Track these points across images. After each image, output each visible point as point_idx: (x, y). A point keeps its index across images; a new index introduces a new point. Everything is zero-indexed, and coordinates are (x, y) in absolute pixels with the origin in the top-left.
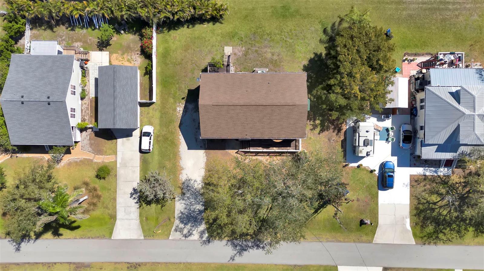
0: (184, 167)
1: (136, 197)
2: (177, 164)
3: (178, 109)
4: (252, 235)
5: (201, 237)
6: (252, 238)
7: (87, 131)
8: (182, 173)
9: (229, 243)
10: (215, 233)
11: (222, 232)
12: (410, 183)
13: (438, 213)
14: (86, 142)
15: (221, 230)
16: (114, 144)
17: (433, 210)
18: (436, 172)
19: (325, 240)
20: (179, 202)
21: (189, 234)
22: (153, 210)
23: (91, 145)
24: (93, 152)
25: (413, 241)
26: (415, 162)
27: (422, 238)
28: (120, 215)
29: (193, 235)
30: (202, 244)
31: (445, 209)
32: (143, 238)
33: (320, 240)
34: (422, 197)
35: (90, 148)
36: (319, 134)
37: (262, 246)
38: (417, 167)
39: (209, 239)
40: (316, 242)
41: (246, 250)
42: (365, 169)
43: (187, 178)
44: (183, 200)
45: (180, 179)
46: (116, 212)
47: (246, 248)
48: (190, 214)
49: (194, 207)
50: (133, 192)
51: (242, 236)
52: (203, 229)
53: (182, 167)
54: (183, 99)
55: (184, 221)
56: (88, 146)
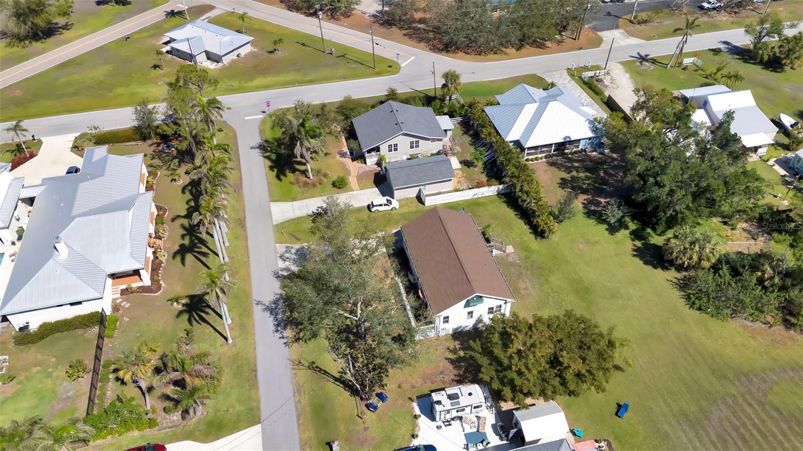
1: (319, 211)
5: (282, 270)
6: (288, 318)
7: (378, 167)
9: (278, 296)
14: (367, 169)
16: (371, 186)
19: (297, 400)
21: (285, 259)
23: (366, 172)
24: (359, 175)
28: (297, 204)
29: (283, 262)
30: (273, 271)
32: (274, 224)
33: (296, 393)
35: (362, 172)
36: (446, 359)
39: (280, 277)
40: (293, 388)
42: (415, 426)
46: (299, 200)
47: (273, 314)
48: (309, 255)
50: (324, 208)
51: (289, 307)
52: (292, 269)
55: (300, 252)
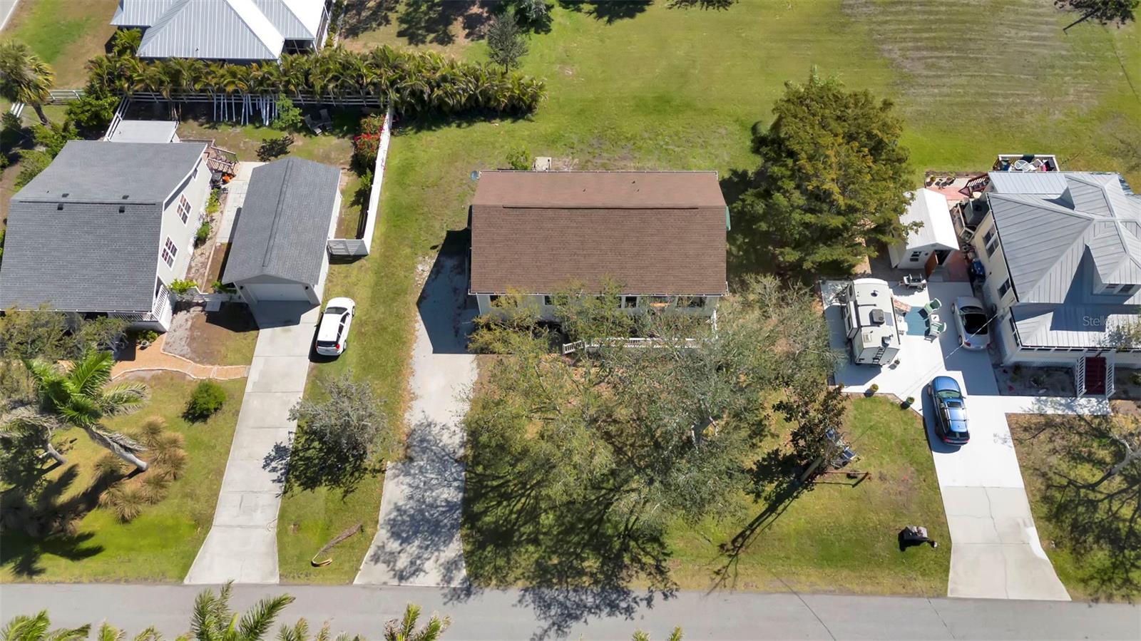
0: (417, 392)
1: (280, 467)
2: (403, 385)
3: (420, 267)
4: (596, 574)
5: (448, 579)
6: (596, 582)
7: (188, 311)
8: (410, 408)
9: (529, 597)
10: (487, 568)
11: (509, 563)
12: (1012, 434)
13: (1108, 513)
14: (183, 333)
15: (505, 559)
16: (249, 341)
17: (1093, 505)
18: (1069, 407)
19: (806, 589)
20: (396, 480)
21: (414, 568)
22: (321, 502)
23: (192, 339)
24: (193, 356)
25: (1061, 592)
26: (1009, 383)
27: (1084, 581)
28: (223, 515)
29: (422, 574)
30: (446, 600)
31: (1123, 503)
32: (276, 580)
33: (795, 589)
34: (1054, 470)
35: (186, 347)
37: (623, 605)
38: (1018, 395)
39: (470, 585)
40: (781, 592)
41: (577, 618)
42: (885, 400)
43: (425, 421)
44: (407, 474)
45: (405, 422)
46: (214, 508)
47: (578, 613)
48: (421, 512)
49: (434, 494)
50: (273, 454)
51: (568, 577)
52: (454, 555)
53: (414, 393)
54: (434, 248)
55: (403, 531)
56: (183, 343)
